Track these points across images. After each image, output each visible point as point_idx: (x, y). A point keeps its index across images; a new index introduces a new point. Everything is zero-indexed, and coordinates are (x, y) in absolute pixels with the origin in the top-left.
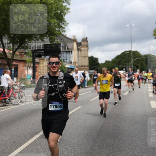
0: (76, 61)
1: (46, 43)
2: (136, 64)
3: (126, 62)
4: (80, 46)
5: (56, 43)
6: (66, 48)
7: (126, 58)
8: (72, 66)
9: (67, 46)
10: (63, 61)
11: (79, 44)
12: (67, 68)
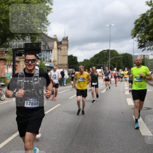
0: (55, 60)
1: (27, 42)
2: (113, 63)
3: (104, 60)
4: (60, 45)
5: (37, 42)
6: (47, 47)
7: (104, 57)
8: (52, 64)
9: (47, 45)
10: (42, 60)
11: (59, 43)
12: (46, 67)
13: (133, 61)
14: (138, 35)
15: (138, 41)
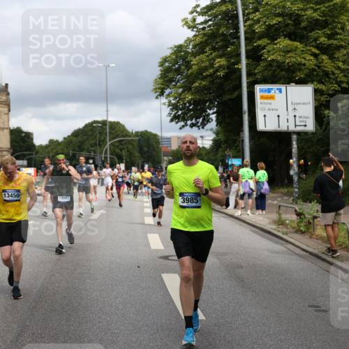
2: (118, 151)
7: (96, 137)
13: (161, 149)
14: (168, 91)
15: (169, 106)
